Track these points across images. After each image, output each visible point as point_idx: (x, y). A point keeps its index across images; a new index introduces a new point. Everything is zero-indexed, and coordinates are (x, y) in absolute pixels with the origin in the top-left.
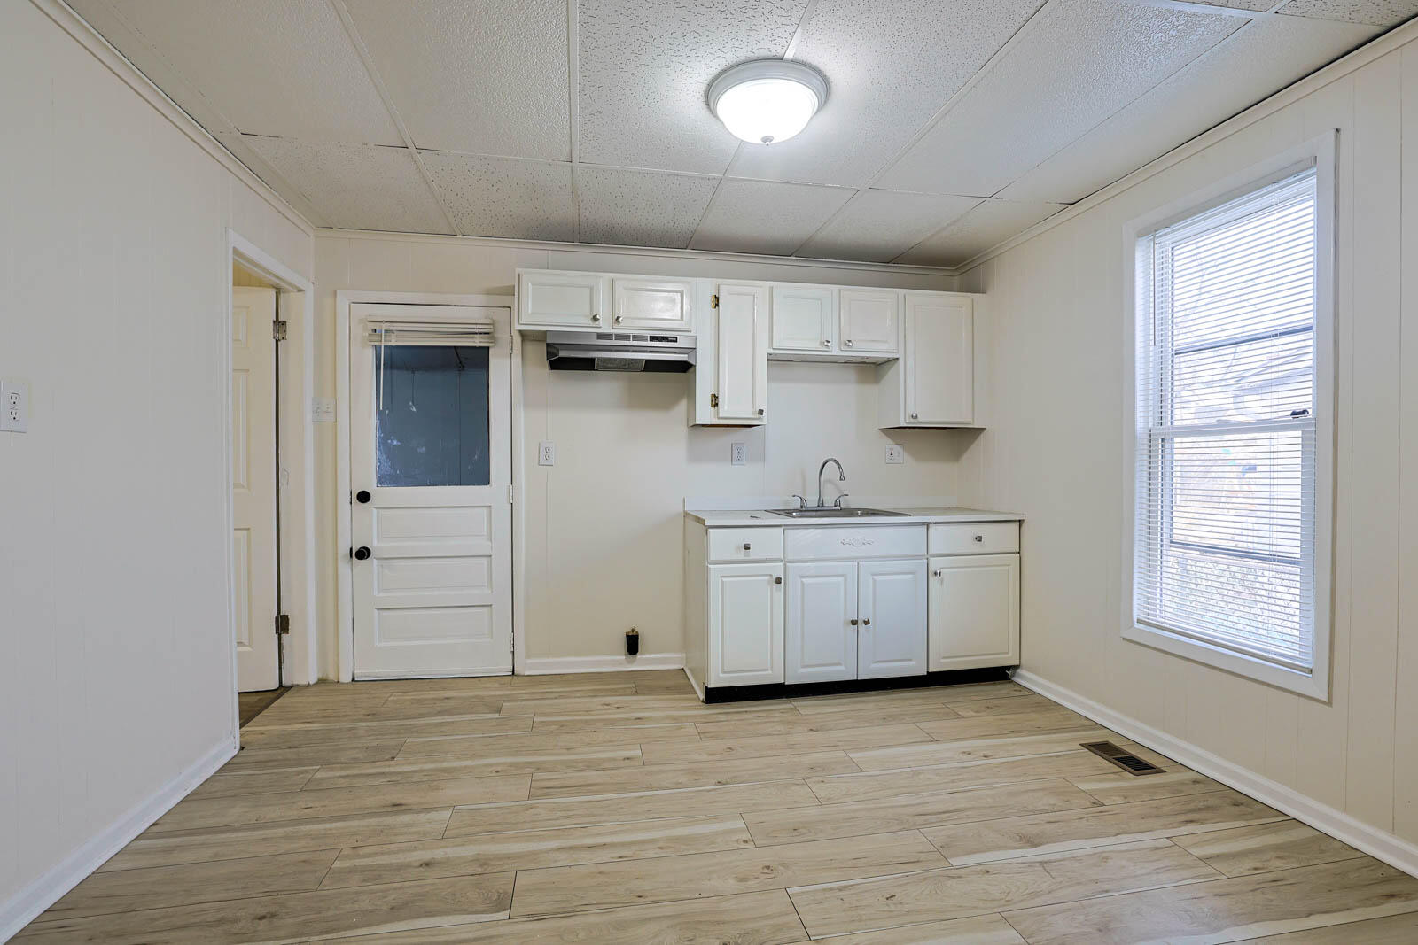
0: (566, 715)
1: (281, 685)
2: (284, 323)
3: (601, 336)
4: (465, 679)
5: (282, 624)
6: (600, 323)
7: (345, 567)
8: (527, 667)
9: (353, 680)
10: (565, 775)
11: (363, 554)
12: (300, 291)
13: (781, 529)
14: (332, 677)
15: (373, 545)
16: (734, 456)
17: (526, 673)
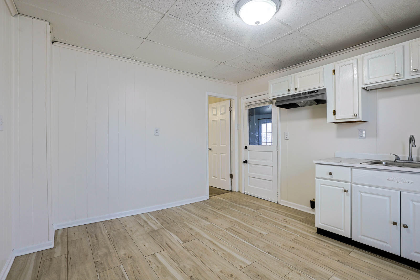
0: (269, 217)
1: (231, 190)
2: (232, 107)
3: (292, 96)
4: (265, 201)
5: (231, 176)
6: (291, 91)
7: (243, 164)
8: (282, 203)
9: (244, 193)
10: (241, 229)
11: (245, 162)
12: (234, 99)
13: (350, 168)
14: (240, 191)
15: (248, 160)
16: (359, 135)
17: (280, 204)
